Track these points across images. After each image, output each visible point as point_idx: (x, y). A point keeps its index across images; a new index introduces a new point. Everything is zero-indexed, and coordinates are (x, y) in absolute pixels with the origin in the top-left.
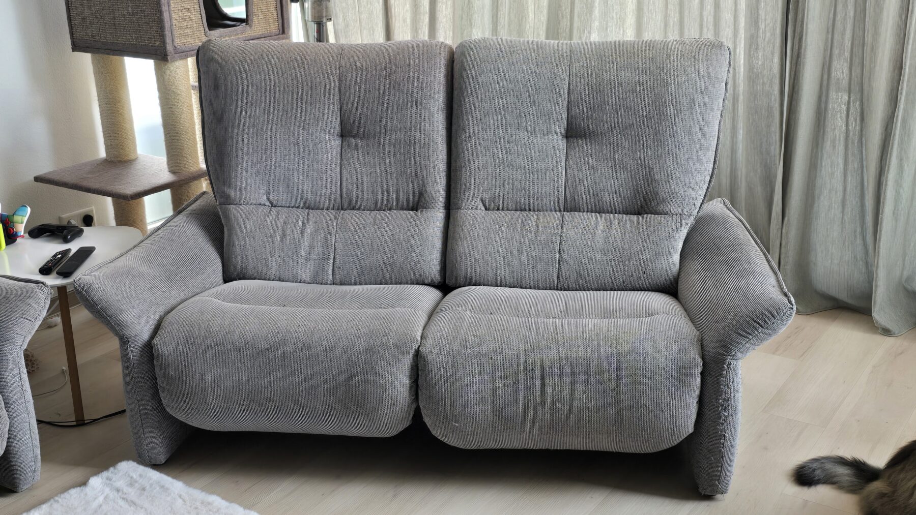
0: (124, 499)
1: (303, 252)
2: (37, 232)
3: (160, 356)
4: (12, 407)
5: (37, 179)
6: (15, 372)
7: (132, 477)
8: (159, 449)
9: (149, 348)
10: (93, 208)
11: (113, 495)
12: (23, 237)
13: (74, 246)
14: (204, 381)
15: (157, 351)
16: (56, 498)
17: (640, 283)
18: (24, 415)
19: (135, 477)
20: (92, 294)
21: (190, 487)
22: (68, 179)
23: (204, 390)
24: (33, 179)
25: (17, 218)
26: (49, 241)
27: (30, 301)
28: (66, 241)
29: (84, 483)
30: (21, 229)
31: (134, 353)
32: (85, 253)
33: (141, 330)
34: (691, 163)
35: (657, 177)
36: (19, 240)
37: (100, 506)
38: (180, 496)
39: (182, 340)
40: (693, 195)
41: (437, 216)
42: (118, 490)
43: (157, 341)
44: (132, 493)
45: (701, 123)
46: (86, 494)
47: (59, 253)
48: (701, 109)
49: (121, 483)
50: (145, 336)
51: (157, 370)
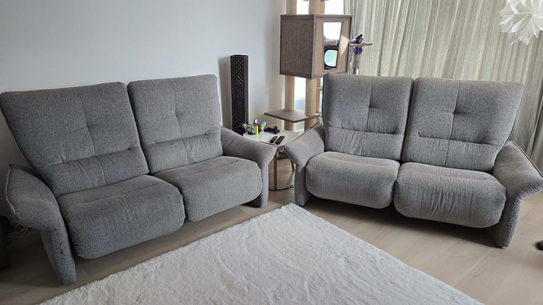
0: (293, 214)
1: (352, 144)
2: (267, 130)
3: (308, 172)
4: (263, 181)
5: (265, 114)
6: (266, 171)
7: (294, 208)
8: (302, 201)
9: (305, 169)
10: (278, 125)
11: (289, 213)
12: (263, 131)
13: (279, 135)
14: (321, 181)
15: (307, 170)
16: (273, 211)
17: (478, 168)
18: (266, 184)
19: (295, 208)
20: (290, 150)
21: (313, 214)
22: (274, 114)
23: (321, 184)
24: (263, 114)
25: (262, 125)
26: (270, 133)
27: (271, 150)
28: (275, 134)
29: (280, 208)
30: (263, 128)
31: (300, 170)
32: (282, 138)
33: (303, 163)
34: (504, 127)
35: (489, 131)
36: (261, 132)
37: (286, 215)
38: (310, 216)
39: (315, 168)
40: (503, 139)
41: (401, 137)
42: (291, 211)
43: (308, 167)
44: (295, 213)
45: (510, 113)
46: (281, 211)
47: (275, 137)
48: (511, 107)
49: (291, 210)
50: (304, 165)
51: (306, 176)
